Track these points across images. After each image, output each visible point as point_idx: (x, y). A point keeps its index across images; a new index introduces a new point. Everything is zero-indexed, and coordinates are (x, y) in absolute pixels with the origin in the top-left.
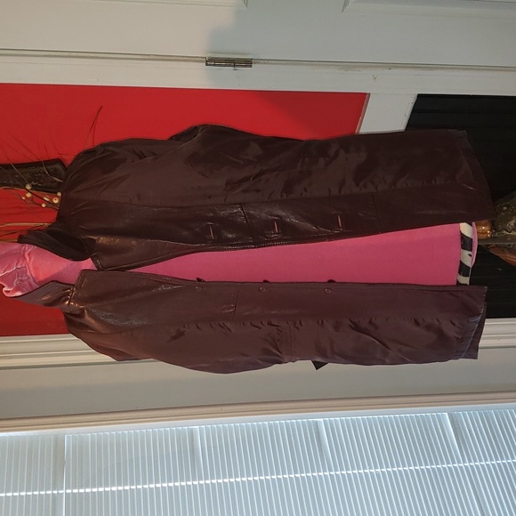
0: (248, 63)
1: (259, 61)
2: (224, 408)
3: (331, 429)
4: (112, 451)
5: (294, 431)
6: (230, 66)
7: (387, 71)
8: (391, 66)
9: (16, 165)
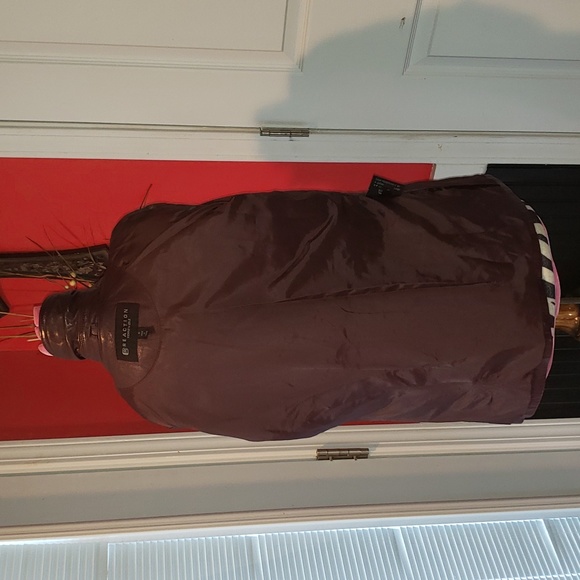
0: (305, 133)
1: (316, 131)
2: (287, 513)
3: (410, 537)
4: (160, 562)
5: (367, 541)
6: (286, 135)
7: (452, 139)
8: (456, 134)
9: (61, 252)
